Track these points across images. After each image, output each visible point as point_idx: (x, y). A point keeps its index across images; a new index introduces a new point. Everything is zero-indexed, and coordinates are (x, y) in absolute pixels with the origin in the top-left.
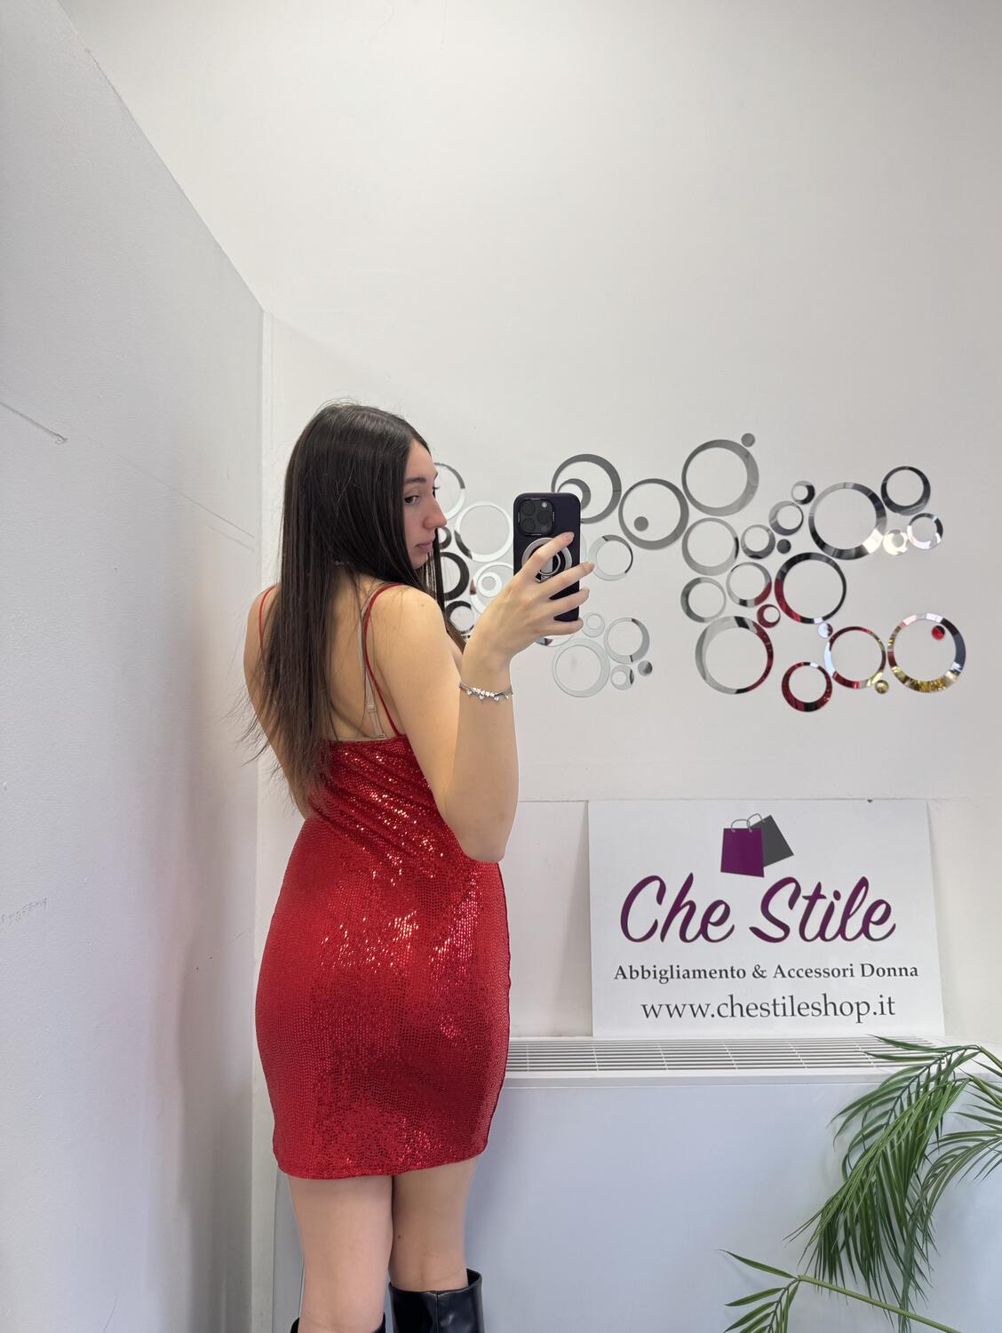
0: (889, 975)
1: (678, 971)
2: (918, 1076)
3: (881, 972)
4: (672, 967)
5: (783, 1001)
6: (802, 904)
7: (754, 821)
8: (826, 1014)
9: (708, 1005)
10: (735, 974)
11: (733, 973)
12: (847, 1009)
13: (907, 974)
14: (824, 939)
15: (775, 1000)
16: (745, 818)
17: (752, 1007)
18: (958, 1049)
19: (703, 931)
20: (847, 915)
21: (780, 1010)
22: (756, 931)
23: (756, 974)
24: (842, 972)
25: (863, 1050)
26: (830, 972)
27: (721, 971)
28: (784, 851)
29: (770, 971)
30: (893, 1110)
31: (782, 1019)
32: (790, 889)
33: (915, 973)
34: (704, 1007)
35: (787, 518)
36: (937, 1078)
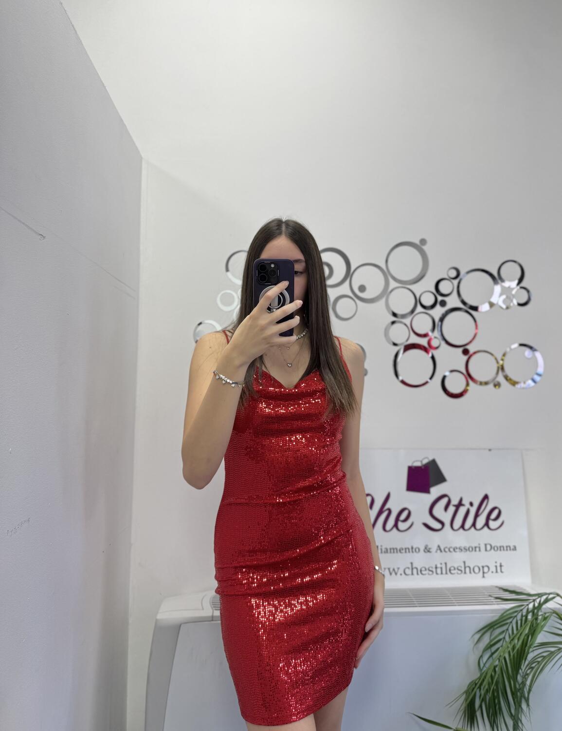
0: (500, 550)
2: (521, 610)
3: (496, 549)
5: (441, 566)
6: (452, 509)
7: (425, 462)
8: (465, 573)
9: (398, 568)
10: (414, 550)
11: (413, 550)
12: (476, 570)
13: (510, 550)
14: (463, 529)
15: (436, 565)
16: (419, 460)
17: (423, 569)
18: (546, 594)
19: (396, 525)
20: (477, 515)
21: (439, 571)
22: (426, 526)
23: (426, 551)
24: (474, 549)
25: (488, 594)
26: (467, 549)
27: (405, 549)
28: (440, 479)
29: (434, 548)
30: (507, 630)
31: (440, 576)
32: (445, 500)
33: (515, 549)
34: (396, 570)
35: (444, 287)
36: (533, 611)
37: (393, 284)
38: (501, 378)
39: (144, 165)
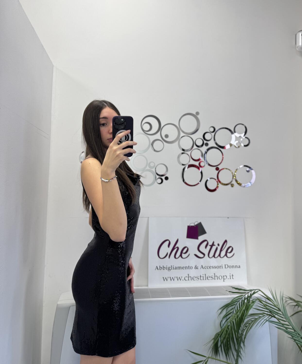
0: (233, 268)
1: (173, 267)
2: (242, 298)
3: (230, 267)
4: (171, 266)
5: (203, 276)
6: (209, 247)
7: (196, 223)
8: (215, 279)
11: (189, 268)
12: (220, 278)
13: (237, 268)
14: (215, 257)
15: (201, 275)
18: (254, 290)
19: (181, 255)
20: (221, 250)
21: (202, 278)
22: (196, 255)
23: (196, 268)
24: (220, 267)
25: (226, 290)
26: (216, 267)
27: (185, 267)
28: (204, 232)
29: (200, 267)
30: (235, 307)
31: (202, 281)
32: (205, 243)
33: (239, 267)
34: (181, 278)
35: (208, 137)
36: (247, 298)
37: (182, 134)
38: (234, 182)
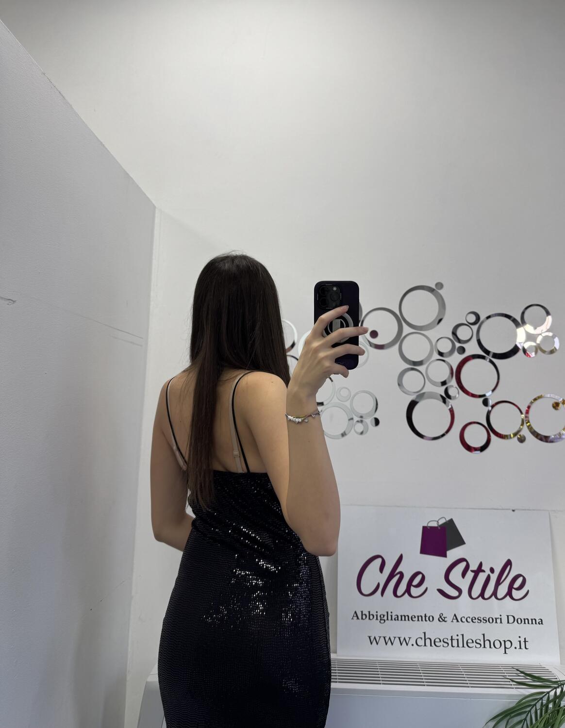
0: (525, 623)
1: (392, 616)
3: (520, 621)
4: (387, 613)
5: (457, 638)
6: (470, 575)
7: (441, 522)
8: (484, 647)
9: (410, 638)
10: (427, 619)
12: (497, 644)
13: (536, 623)
14: (484, 598)
15: (452, 637)
16: (435, 520)
17: (437, 640)
19: (408, 591)
20: (498, 583)
21: (455, 643)
22: (441, 592)
23: (440, 619)
24: (495, 620)
26: (487, 620)
27: (418, 617)
28: (460, 542)
29: (449, 618)
30: (525, 719)
31: (456, 649)
32: (463, 565)
33: (541, 622)
34: (407, 640)
35: (463, 333)
36: (555, 700)
37: (406, 330)
38: (525, 432)
39: (157, 214)
